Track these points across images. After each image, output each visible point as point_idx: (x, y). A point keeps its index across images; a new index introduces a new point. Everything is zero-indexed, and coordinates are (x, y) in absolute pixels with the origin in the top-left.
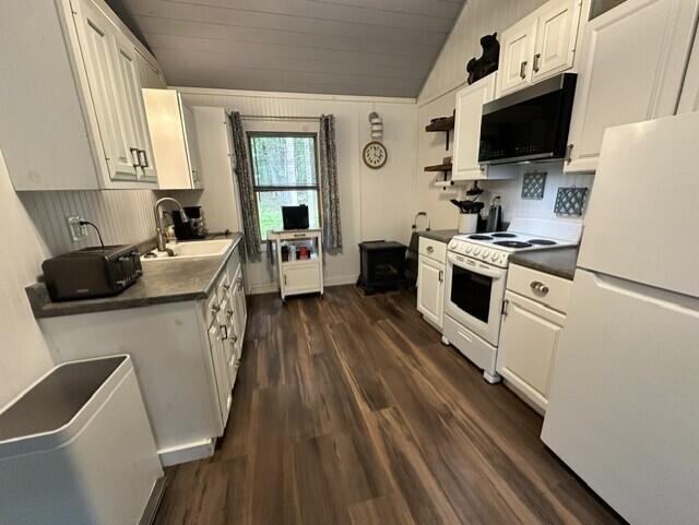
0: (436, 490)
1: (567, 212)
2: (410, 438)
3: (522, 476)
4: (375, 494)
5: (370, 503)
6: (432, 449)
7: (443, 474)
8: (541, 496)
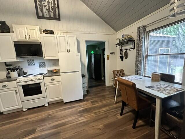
0: (64, 120)
1: (42, 67)
2: (50, 124)
3: (67, 108)
4: (60, 132)
5: (61, 134)
6: (56, 120)
7: (62, 119)
8: (70, 107)
